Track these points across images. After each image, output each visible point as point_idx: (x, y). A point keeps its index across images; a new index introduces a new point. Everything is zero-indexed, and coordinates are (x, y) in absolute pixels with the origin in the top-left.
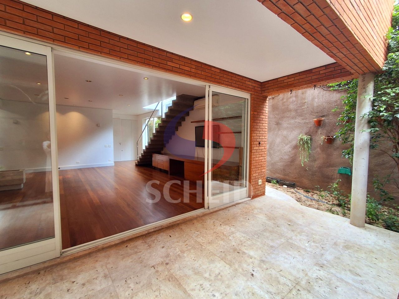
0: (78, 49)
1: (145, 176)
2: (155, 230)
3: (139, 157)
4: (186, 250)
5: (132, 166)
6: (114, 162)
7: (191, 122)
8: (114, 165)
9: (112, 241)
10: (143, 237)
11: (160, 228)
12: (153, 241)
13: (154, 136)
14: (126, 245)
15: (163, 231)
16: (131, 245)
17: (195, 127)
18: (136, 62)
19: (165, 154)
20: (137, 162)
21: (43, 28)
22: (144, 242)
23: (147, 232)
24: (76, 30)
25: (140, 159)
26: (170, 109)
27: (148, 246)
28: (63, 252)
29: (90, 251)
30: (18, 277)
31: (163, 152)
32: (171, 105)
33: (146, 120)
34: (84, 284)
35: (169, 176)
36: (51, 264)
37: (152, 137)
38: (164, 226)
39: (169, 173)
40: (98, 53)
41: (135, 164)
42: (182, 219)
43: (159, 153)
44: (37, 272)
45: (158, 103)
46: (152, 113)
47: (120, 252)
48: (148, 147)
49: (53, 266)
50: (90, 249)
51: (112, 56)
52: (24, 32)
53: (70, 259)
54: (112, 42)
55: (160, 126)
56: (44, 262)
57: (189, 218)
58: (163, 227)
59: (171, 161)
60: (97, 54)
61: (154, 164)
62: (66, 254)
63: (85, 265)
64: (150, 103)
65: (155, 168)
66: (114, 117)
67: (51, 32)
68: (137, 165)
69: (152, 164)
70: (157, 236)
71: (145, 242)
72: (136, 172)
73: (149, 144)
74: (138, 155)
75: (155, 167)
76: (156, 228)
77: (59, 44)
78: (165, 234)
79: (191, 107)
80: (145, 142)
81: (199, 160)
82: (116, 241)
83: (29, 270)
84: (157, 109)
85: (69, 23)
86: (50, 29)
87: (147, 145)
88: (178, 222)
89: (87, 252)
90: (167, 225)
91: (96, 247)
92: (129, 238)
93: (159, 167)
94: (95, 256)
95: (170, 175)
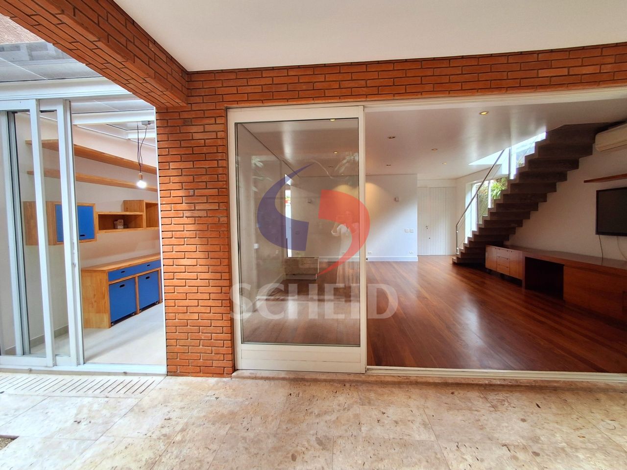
0: (392, 98)
1: (472, 284)
2: (503, 383)
3: (460, 249)
4: (581, 448)
5: (447, 264)
6: (418, 256)
7: (586, 182)
8: (417, 261)
9: (430, 377)
10: (480, 388)
11: (514, 383)
12: (502, 402)
13: (491, 213)
14: (451, 391)
15: (520, 392)
16: (459, 393)
17: (598, 192)
18: (476, 90)
19: (514, 247)
20: (455, 258)
21: (356, 86)
22: (482, 396)
23: (487, 382)
24: (390, 73)
25: (462, 253)
26: (530, 160)
27: (490, 407)
28: (368, 369)
29: (400, 379)
30: (325, 381)
31: (508, 243)
32: (533, 152)
33: (472, 185)
34: (396, 422)
35: (523, 290)
36: (356, 379)
37: (486, 215)
38: (521, 381)
39: (524, 284)
40: (417, 95)
41: (451, 262)
42: (564, 382)
43: (501, 244)
44: (343, 383)
45: (501, 151)
46: (487, 172)
47: (443, 397)
48: (477, 234)
49: (357, 381)
50: (399, 376)
51: (436, 94)
52: (340, 97)
53: (376, 381)
54: (437, 72)
55: (504, 195)
56: (349, 374)
57: (585, 384)
58: (520, 383)
59: (528, 260)
60: (417, 97)
61: (488, 265)
62: (371, 373)
63: (394, 397)
64: (483, 155)
65: (491, 272)
66: (418, 185)
67: (364, 87)
68: (454, 264)
69: (485, 265)
70: (508, 395)
71: (486, 399)
72: (455, 275)
73: (480, 229)
74: (457, 247)
75: (491, 270)
76: (504, 380)
77: (372, 99)
78: (524, 398)
79: (588, 150)
80: (471, 225)
81: (604, 265)
82: (436, 379)
83: (334, 377)
84: (498, 163)
85: (384, 67)
86: (363, 82)
87: (475, 229)
88: (556, 384)
89: (396, 380)
90: (528, 383)
91: (407, 377)
92: (456, 382)
93: (499, 271)
94: (407, 389)
95: (526, 288)
